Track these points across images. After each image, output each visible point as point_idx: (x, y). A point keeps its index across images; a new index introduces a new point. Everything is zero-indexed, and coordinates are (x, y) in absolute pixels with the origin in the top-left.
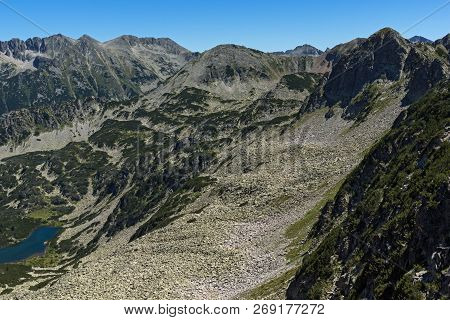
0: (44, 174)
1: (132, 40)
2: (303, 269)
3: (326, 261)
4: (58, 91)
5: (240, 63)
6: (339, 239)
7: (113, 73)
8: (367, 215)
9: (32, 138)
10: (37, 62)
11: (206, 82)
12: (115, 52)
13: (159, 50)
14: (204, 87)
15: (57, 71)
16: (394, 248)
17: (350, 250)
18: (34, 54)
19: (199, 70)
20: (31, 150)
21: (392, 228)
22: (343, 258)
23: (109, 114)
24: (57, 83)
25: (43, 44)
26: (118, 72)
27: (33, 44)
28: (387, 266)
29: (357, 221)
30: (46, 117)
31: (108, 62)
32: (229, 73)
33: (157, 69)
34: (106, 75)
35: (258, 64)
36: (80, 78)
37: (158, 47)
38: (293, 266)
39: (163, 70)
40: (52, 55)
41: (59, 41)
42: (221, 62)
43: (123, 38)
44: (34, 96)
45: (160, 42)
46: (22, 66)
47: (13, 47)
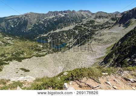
0: (65, 34)
1: (82, 11)
2: (107, 56)
3: (112, 55)
4: (68, 20)
5: (102, 15)
6: (116, 51)
8: (122, 46)
9: (63, 28)
10: (65, 15)
11: (95, 19)
12: (79, 13)
13: (87, 13)
14: (94, 20)
15: (68, 16)
16: (125, 54)
17: (118, 53)
18: (65, 14)
19: (94, 16)
20: (63, 30)
21: (126, 49)
22: (116, 54)
23: (76, 24)
24: (68, 19)
25: (66, 12)
26: (79, 17)
27: (64, 12)
28: (123, 57)
29: (120, 48)
30: (66, 25)
31: (77, 15)
32: (100, 17)
33: (86, 16)
34: (76, 18)
35: (106, 15)
36: (72, 18)
37: (86, 12)
38: (107, 55)
39: (87, 16)
40: (68, 14)
41: (69, 11)
42: (98, 15)
43: (80, 10)
44: (64, 21)
45: (87, 11)
46: (63, 16)
47: (61, 12)
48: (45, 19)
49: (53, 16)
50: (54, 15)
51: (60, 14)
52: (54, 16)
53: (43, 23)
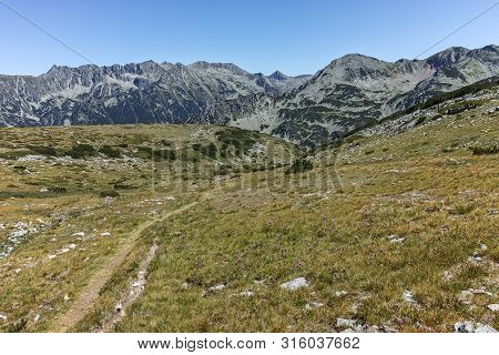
4: (170, 101)
5: (369, 67)
7: (205, 88)
10: (136, 82)
11: (349, 80)
12: (201, 72)
15: (165, 86)
18: (134, 76)
23: (279, 104)
24: (168, 95)
25: (138, 68)
26: (208, 87)
27: (129, 68)
31: (199, 80)
32: (363, 73)
33: (234, 86)
34: (201, 90)
36: (183, 92)
37: (226, 70)
40: (148, 76)
41: (151, 66)
43: (199, 63)
45: (226, 66)
46: (127, 85)
47: (115, 71)
48: (44, 99)
49: (80, 89)
50: (85, 84)
51: (111, 80)
52: (88, 90)
53: (37, 119)
